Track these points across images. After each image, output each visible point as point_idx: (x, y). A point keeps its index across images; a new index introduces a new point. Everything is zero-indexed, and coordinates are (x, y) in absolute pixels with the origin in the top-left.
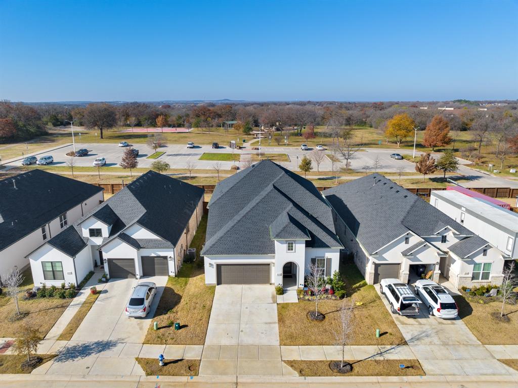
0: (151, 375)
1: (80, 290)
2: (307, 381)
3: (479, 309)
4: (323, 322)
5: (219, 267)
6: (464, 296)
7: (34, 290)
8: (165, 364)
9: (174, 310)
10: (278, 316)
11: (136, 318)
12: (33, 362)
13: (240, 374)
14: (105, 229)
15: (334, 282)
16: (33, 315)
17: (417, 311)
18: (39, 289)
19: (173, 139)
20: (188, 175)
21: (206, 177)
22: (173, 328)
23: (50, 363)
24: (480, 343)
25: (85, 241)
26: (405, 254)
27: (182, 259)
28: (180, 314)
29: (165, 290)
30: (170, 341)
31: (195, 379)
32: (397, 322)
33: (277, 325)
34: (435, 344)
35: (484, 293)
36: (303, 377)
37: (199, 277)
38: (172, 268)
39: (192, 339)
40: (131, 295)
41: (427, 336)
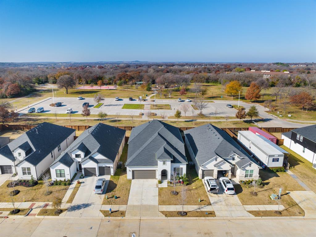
0: (107, 216)
1: (72, 182)
2: (168, 219)
3: (246, 190)
4: (177, 196)
5: (133, 171)
6: (241, 184)
7: (52, 182)
8: (112, 212)
9: (114, 190)
10: (159, 193)
11: (98, 194)
12: (59, 211)
13: (142, 216)
14: (82, 154)
15: (184, 178)
16: (54, 193)
17: (217, 191)
18: (54, 182)
19: (107, 94)
20: (117, 119)
21: (126, 120)
22: (114, 198)
23: (66, 212)
24: (242, 204)
25: (73, 160)
26: (215, 166)
27: (116, 167)
28: (117, 192)
29: (109, 182)
30: (113, 203)
31: (124, 218)
32: (209, 196)
33: (158, 197)
34: (223, 205)
35: (249, 183)
36: (166, 217)
37: (124, 175)
38: (112, 171)
39: (122, 202)
40: (95, 184)
41: (220, 202)
